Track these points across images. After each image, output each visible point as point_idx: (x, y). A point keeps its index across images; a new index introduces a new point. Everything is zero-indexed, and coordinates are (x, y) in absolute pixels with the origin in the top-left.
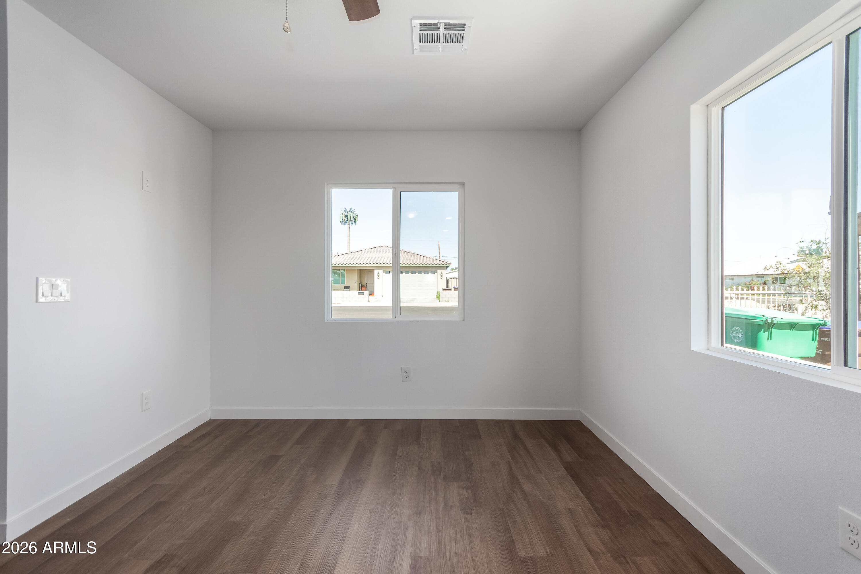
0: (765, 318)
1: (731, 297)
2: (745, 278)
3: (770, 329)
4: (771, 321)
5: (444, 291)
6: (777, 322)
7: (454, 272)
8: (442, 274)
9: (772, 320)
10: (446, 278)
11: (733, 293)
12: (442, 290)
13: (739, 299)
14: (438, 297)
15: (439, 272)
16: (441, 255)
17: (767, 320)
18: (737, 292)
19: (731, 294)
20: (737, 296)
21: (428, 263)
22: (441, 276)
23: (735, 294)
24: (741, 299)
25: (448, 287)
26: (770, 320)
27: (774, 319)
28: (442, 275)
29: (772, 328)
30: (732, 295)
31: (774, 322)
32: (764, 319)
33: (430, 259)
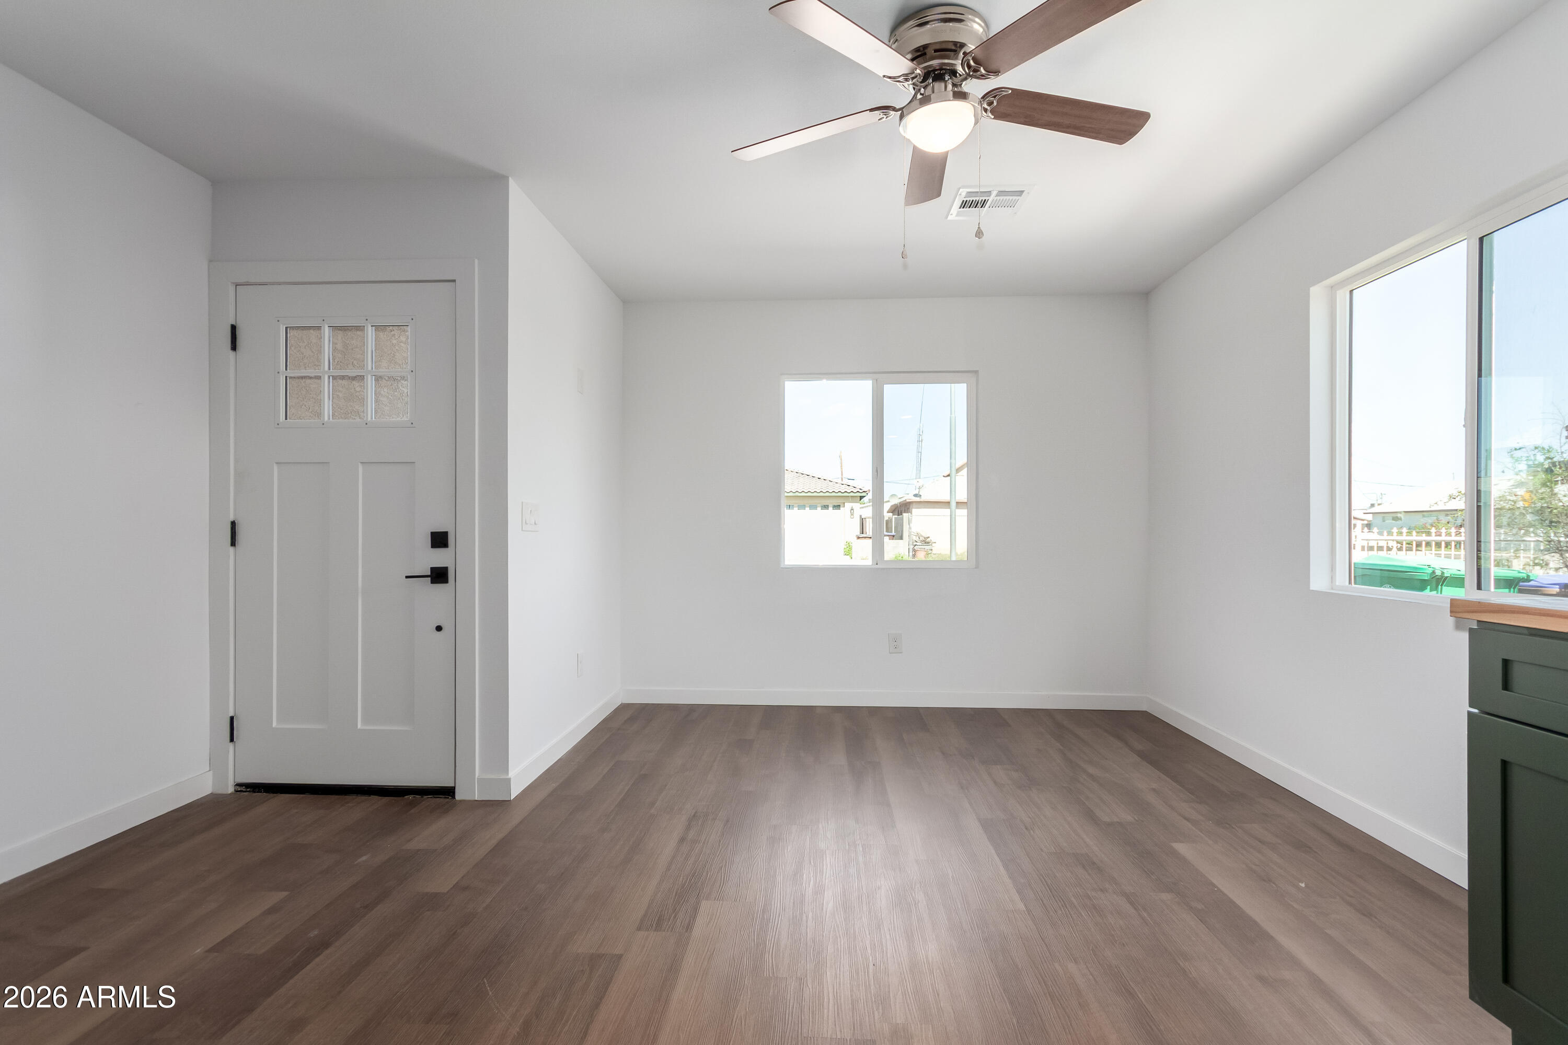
0: (1432, 569)
1: (1388, 547)
2: (1424, 516)
3: (1440, 587)
4: (1440, 574)
5: (860, 540)
6: (1449, 575)
7: (865, 507)
8: (852, 509)
9: (1443, 573)
10: (861, 516)
11: (1393, 540)
12: (856, 538)
13: (1402, 550)
14: (848, 552)
15: (848, 505)
16: (844, 476)
17: (1434, 572)
18: (1399, 538)
19: (1389, 542)
20: (1399, 545)
21: (827, 490)
22: (852, 514)
23: (1395, 542)
24: (1406, 550)
25: (863, 533)
26: (1438, 573)
27: (1445, 571)
28: (852, 511)
29: (1442, 585)
30: (1391, 544)
31: (1446, 575)
32: (1430, 571)
33: (831, 483)
